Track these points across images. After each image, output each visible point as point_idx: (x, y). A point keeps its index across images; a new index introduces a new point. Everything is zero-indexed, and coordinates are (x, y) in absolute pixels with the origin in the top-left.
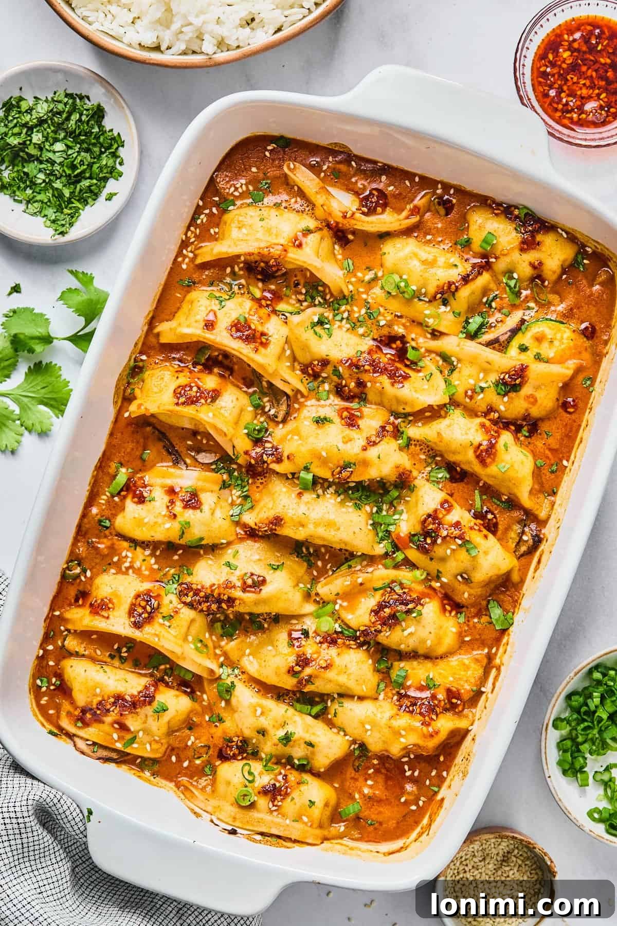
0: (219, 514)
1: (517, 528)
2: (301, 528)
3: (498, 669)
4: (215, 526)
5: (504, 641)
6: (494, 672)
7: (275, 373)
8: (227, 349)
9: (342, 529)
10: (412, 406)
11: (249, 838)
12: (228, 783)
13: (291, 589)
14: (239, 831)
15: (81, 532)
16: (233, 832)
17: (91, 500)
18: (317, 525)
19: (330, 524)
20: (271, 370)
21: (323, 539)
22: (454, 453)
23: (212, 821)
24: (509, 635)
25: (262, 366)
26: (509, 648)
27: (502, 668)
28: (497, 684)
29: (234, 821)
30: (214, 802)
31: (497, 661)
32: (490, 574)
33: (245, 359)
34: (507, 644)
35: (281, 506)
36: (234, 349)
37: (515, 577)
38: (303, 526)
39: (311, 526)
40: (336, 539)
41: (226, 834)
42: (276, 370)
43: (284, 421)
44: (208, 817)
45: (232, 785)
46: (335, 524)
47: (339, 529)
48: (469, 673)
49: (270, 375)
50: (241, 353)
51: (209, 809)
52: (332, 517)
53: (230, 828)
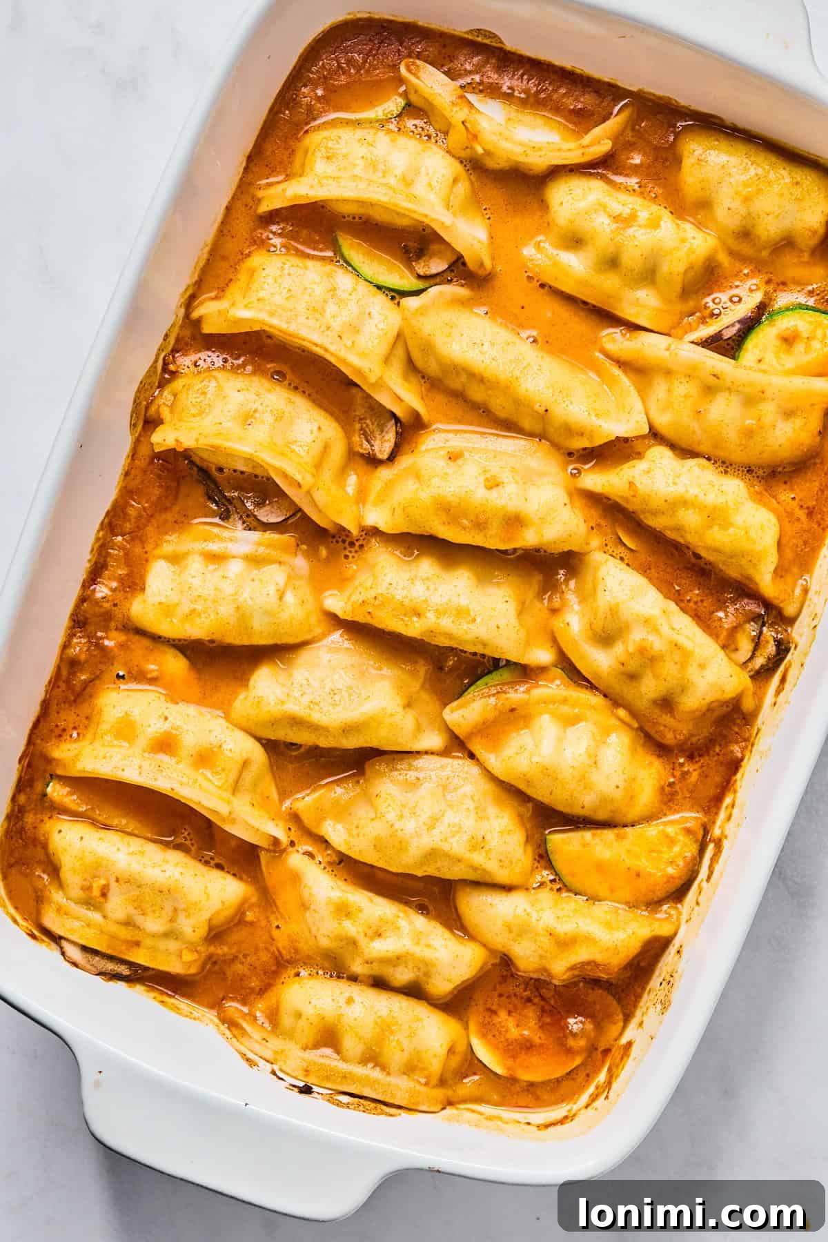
0: (290, 598)
1: (751, 629)
2: (415, 619)
3: (719, 844)
4: (285, 616)
5: (728, 800)
6: (711, 848)
7: (380, 384)
8: (304, 343)
9: (478, 620)
10: (591, 438)
11: (331, 1100)
12: (299, 1015)
13: (400, 709)
14: (315, 1089)
15: (79, 622)
16: (306, 1090)
17: (95, 574)
18: (440, 613)
19: (461, 613)
20: (373, 379)
21: (450, 636)
22: (655, 513)
23: (274, 1073)
24: (735, 792)
25: (359, 372)
26: (735, 811)
27: (725, 843)
28: (717, 868)
29: (306, 1076)
30: (276, 1043)
31: (716, 832)
32: (709, 699)
33: (333, 360)
34: (733, 806)
35: (385, 585)
36: (316, 345)
37: (748, 704)
38: (419, 615)
39: (431, 616)
40: (469, 637)
41: (295, 1094)
42: (381, 378)
43: (392, 458)
44: (269, 1067)
45: (304, 1017)
46: (468, 612)
47: (474, 620)
48: (676, 849)
49: (373, 385)
50: (326, 350)
51: (269, 1055)
52: (464, 602)
53: (301, 1084)
